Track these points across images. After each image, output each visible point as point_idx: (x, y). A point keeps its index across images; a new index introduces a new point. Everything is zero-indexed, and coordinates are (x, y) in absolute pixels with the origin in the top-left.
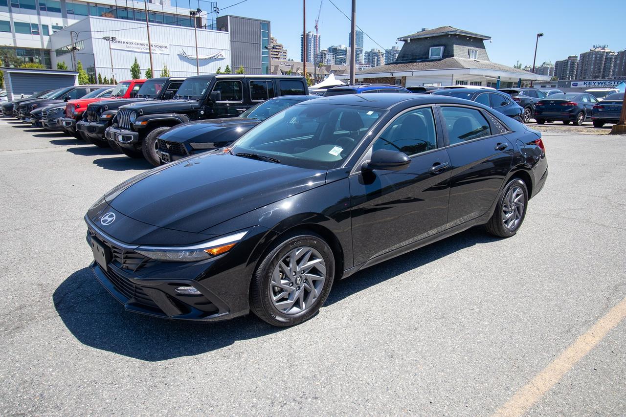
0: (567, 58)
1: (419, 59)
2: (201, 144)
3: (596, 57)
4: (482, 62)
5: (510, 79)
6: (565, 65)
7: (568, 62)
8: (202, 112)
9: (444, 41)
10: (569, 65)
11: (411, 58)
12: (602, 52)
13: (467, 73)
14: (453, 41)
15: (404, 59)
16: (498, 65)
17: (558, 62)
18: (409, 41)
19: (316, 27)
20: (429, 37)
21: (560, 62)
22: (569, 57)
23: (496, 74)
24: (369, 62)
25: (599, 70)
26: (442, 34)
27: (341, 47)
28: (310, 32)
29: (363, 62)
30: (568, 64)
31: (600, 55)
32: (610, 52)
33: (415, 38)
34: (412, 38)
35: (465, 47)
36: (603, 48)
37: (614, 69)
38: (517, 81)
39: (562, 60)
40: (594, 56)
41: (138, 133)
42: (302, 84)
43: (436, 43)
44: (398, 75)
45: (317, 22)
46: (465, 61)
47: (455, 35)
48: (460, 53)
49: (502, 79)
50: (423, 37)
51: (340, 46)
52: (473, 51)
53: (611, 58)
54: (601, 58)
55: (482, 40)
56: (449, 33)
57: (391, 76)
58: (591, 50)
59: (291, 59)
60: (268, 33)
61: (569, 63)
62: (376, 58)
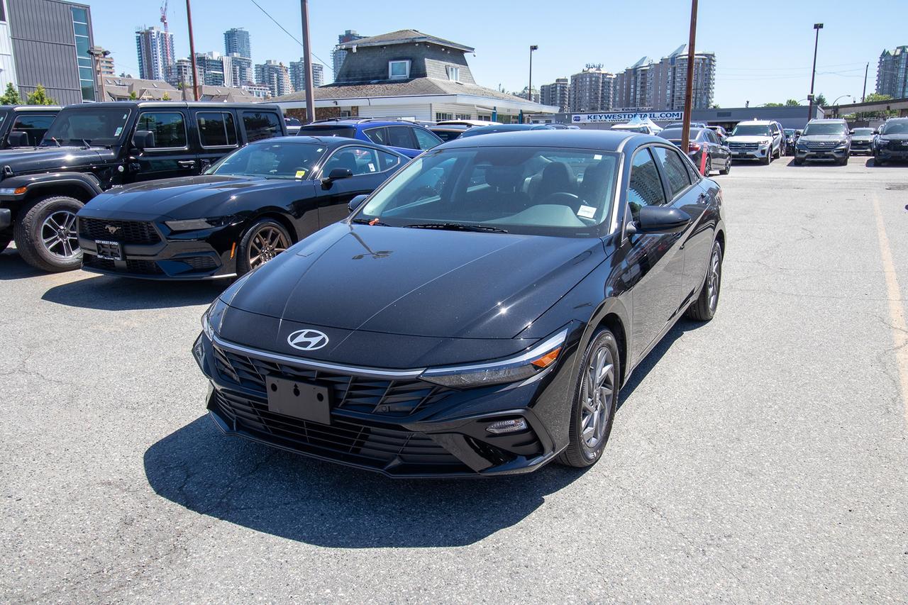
0: (555, 82)
1: (374, 79)
2: (187, 221)
3: (591, 81)
4: (468, 85)
5: (509, 110)
6: (553, 92)
7: (556, 87)
8: (121, 168)
9: (409, 52)
10: (558, 92)
11: (360, 77)
12: (598, 74)
13: (453, 102)
14: (423, 53)
15: (350, 78)
16: (489, 90)
17: (544, 86)
18: (355, 50)
19: (163, 19)
20: (385, 46)
21: (547, 86)
22: (558, 80)
23: (491, 103)
24: (263, 82)
25: (597, 98)
26: (406, 41)
27: (212, 56)
28: (152, 28)
29: (254, 81)
30: (556, 90)
31: (596, 77)
32: (607, 74)
33: (364, 45)
34: (359, 46)
35: (440, 62)
36: (599, 68)
37: (614, 97)
38: (517, 113)
39: (549, 84)
40: (588, 79)
41: (9, 210)
42: (276, 116)
43: (398, 54)
44: (345, 104)
45: (164, 10)
46: (445, 84)
47: (426, 44)
48: (435, 69)
49: (499, 112)
50: (376, 45)
51: (211, 54)
52: (452, 69)
53: (609, 83)
54: (597, 82)
55: (462, 52)
56: (417, 40)
57: (334, 105)
58: (583, 71)
59: (126, 74)
60: (87, 26)
61: (558, 88)
62: (275, 75)
